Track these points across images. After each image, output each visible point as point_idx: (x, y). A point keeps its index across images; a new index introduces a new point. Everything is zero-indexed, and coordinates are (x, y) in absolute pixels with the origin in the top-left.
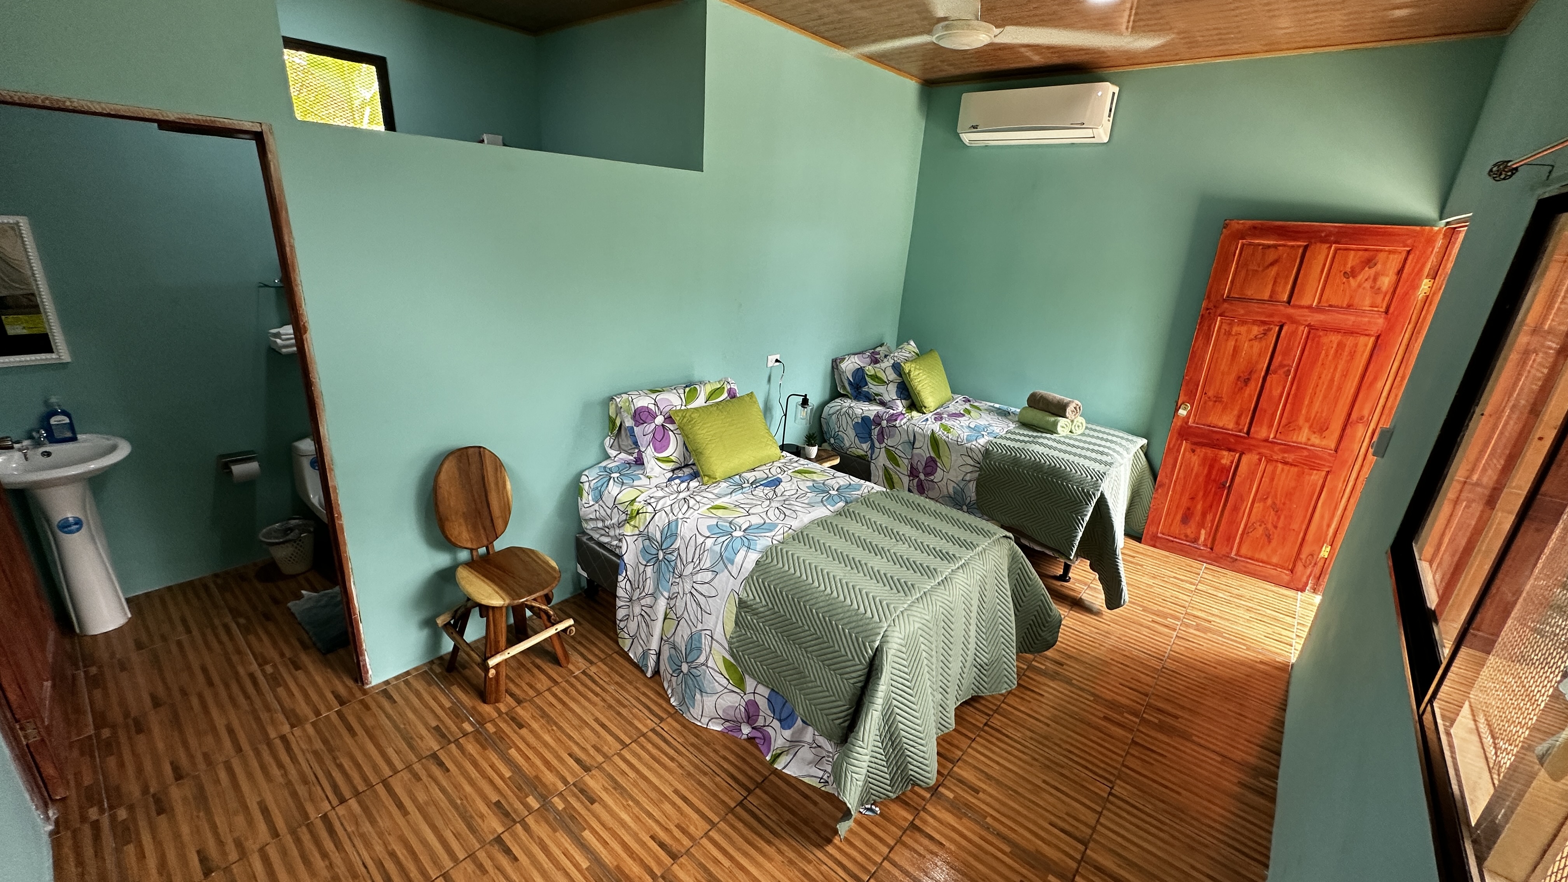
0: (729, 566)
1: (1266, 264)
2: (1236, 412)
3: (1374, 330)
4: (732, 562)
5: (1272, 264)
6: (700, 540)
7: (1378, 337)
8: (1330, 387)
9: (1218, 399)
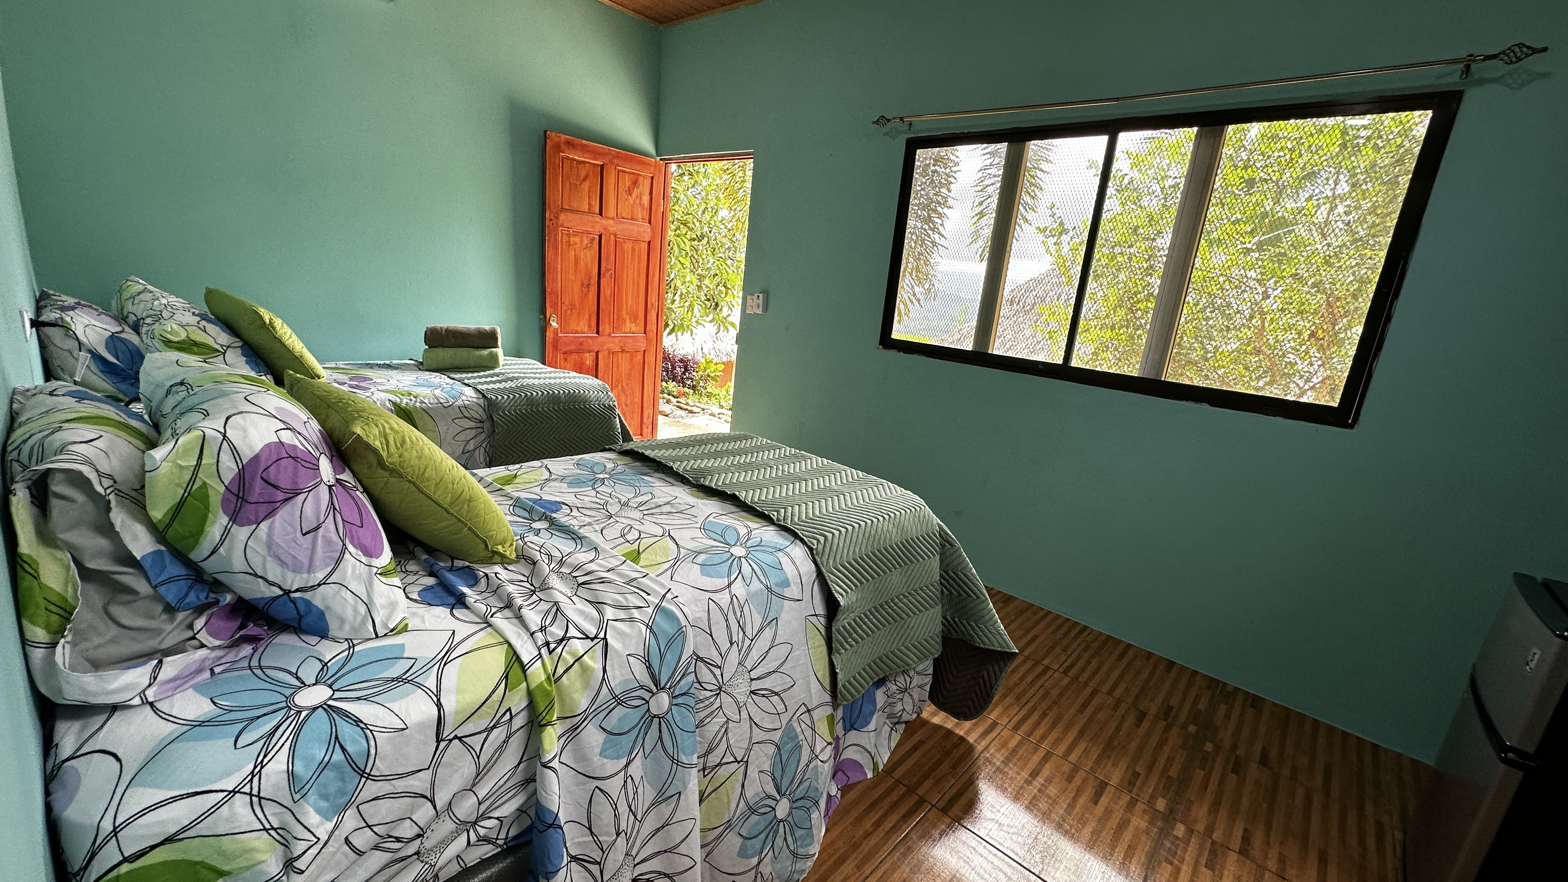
0: (787, 593)
1: (582, 178)
2: (587, 316)
3: (647, 240)
4: (786, 583)
5: (585, 179)
6: (724, 598)
7: (649, 243)
8: (634, 284)
9: (572, 307)
